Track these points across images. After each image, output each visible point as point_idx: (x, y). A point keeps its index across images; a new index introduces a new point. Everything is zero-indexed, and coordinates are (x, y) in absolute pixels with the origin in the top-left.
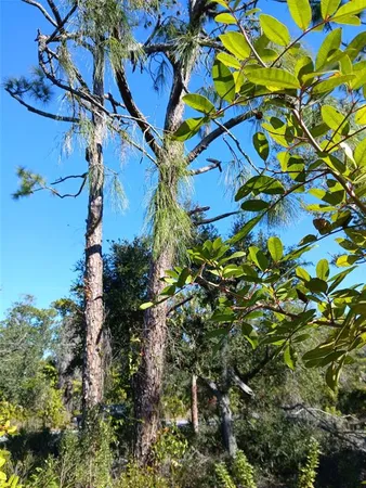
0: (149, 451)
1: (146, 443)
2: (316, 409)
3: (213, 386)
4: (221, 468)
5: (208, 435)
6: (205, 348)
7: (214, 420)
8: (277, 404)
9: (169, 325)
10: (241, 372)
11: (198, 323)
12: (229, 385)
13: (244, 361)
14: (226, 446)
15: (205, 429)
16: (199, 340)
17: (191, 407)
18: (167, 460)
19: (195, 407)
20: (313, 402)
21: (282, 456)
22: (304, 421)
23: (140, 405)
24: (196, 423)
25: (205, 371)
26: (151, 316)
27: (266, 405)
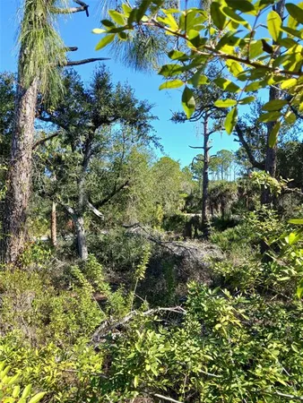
0: (18, 258)
1: (15, 252)
2: (147, 227)
3: (71, 210)
4: (75, 269)
5: (64, 247)
6: (64, 182)
7: (70, 237)
8: (120, 224)
9: (35, 157)
10: (94, 201)
11: (59, 160)
12: (84, 210)
13: (97, 193)
14: (79, 253)
15: (62, 243)
16: (60, 175)
17: (51, 228)
18: (32, 265)
19: (55, 224)
21: (121, 259)
22: (139, 235)
23: (9, 223)
24: (55, 239)
25: (65, 199)
26: (18, 148)
27: (113, 224)
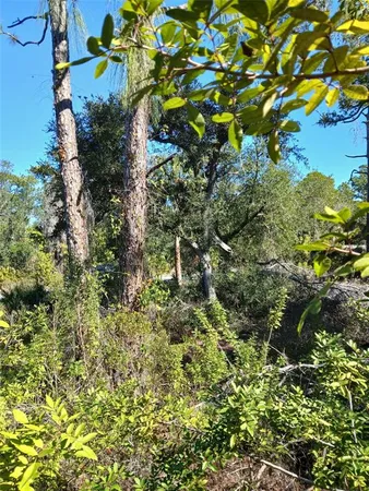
0: (135, 299)
1: (132, 292)
2: (289, 264)
3: (195, 245)
4: (200, 313)
5: (190, 287)
6: (187, 212)
7: (196, 275)
8: (255, 261)
9: (150, 187)
10: (222, 234)
11: (181, 188)
12: (209, 245)
13: (225, 224)
14: (206, 295)
15: (188, 282)
16: (182, 204)
17: (175, 265)
18: (152, 305)
19: (179, 264)
20: (287, 258)
21: (255, 303)
22: (277, 274)
23: (125, 260)
24: (180, 277)
25: (188, 232)
26: (131, 177)
27: (243, 260)
